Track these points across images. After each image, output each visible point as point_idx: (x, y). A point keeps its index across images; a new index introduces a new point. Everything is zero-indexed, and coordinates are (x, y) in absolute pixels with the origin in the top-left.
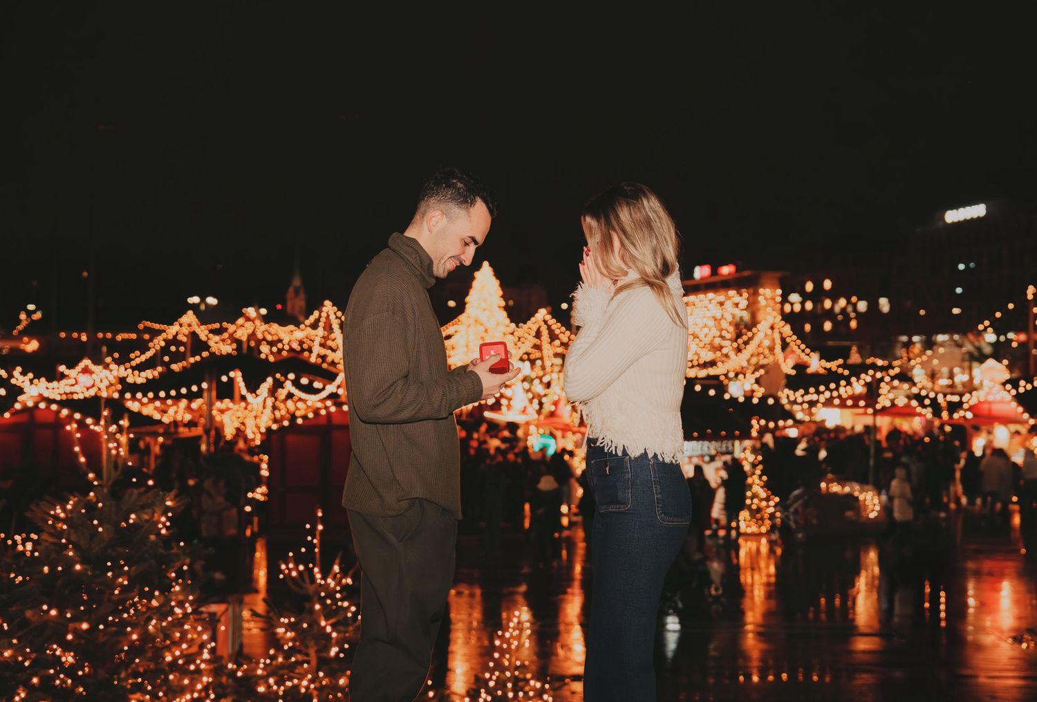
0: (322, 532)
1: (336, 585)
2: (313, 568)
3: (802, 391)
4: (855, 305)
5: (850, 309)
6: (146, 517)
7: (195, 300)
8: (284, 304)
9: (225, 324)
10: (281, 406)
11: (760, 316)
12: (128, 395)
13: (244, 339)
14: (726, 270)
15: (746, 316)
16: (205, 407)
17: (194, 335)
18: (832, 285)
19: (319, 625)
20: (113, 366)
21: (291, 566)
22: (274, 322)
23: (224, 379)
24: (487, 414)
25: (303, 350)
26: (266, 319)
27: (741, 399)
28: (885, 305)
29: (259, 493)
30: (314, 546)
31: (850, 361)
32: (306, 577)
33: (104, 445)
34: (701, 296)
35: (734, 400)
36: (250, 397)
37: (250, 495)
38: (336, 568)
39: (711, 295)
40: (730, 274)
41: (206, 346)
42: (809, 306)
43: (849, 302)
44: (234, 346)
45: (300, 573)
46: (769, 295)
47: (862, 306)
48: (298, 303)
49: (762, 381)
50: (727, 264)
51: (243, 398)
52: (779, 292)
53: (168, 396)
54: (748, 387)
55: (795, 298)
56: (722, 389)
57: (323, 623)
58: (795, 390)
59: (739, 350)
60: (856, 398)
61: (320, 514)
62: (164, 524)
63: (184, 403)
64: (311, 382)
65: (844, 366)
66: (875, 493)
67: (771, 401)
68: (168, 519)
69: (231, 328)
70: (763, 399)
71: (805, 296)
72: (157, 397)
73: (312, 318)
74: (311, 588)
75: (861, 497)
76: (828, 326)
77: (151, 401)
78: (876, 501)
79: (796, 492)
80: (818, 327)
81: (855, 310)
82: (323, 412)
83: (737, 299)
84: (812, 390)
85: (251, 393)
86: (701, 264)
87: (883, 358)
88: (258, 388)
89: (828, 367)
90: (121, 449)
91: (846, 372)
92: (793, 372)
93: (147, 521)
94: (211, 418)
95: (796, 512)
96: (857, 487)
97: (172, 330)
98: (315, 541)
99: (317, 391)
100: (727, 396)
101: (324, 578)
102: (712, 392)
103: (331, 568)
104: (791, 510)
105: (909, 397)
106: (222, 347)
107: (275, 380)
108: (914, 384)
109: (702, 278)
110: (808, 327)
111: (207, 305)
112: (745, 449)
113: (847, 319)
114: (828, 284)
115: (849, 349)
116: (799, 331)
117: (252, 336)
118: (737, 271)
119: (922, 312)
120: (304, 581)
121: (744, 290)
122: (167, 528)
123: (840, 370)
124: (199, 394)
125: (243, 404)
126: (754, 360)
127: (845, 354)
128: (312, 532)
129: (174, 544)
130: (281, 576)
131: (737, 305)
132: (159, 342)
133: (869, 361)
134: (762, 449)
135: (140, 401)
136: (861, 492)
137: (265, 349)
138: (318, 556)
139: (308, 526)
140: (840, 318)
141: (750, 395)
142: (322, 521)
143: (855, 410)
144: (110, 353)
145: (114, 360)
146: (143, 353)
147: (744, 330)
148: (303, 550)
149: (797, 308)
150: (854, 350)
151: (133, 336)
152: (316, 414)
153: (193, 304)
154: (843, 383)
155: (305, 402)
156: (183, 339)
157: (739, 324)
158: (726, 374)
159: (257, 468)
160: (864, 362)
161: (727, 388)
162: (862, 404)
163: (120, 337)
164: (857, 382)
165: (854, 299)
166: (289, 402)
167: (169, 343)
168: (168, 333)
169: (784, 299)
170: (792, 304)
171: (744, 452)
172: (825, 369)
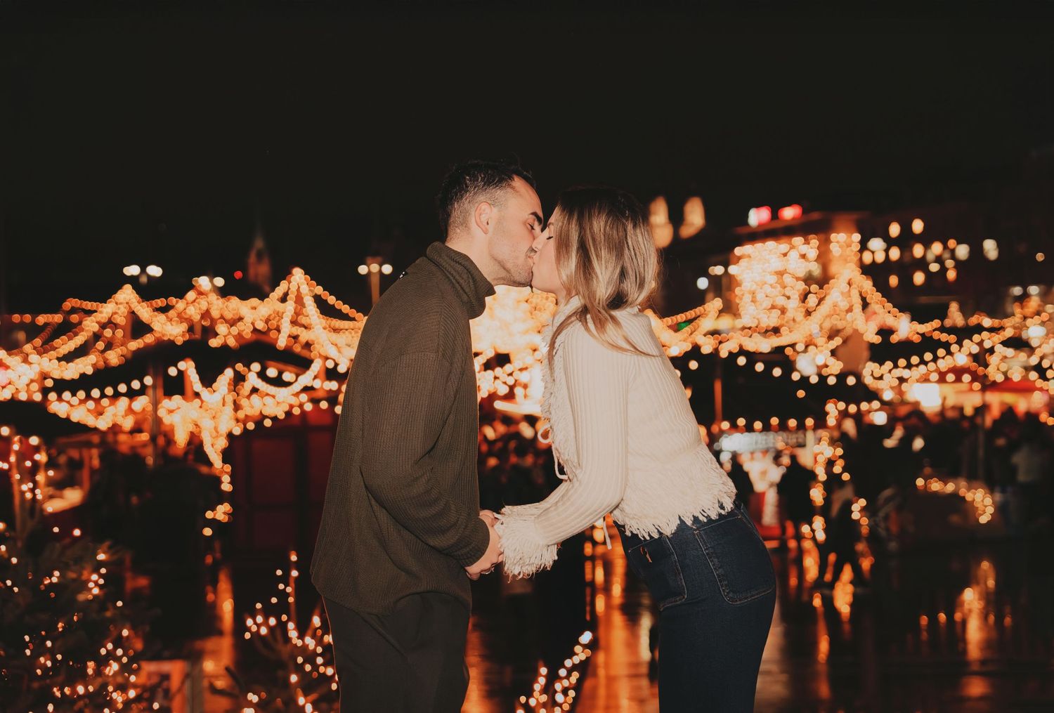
0: (297, 579)
1: (316, 646)
2: (286, 623)
3: (889, 365)
4: (953, 251)
5: (947, 255)
6: (72, 575)
7: (133, 270)
8: (245, 270)
9: (173, 300)
10: (244, 402)
11: (834, 269)
12: (52, 396)
13: (197, 317)
14: (789, 213)
15: (816, 269)
16: (150, 408)
17: (134, 317)
18: (924, 227)
19: (296, 702)
20: (34, 357)
21: (260, 619)
22: (233, 295)
23: (172, 371)
24: (499, 405)
25: (269, 330)
26: (223, 292)
27: (814, 380)
28: (990, 248)
29: (221, 512)
30: (288, 595)
31: (948, 323)
32: (278, 633)
33: (16, 487)
34: (759, 245)
35: (805, 380)
36: (205, 393)
37: (209, 515)
38: (316, 621)
39: (771, 244)
40: (794, 219)
41: (147, 329)
42: (895, 254)
43: (945, 247)
44: (184, 327)
45: (271, 629)
46: (844, 242)
47: (963, 251)
48: (261, 270)
49: (840, 353)
50: (789, 205)
51: (197, 395)
52: (857, 237)
53: (103, 395)
54: (820, 362)
55: (877, 244)
56: (789, 366)
57: (301, 701)
58: (881, 364)
59: (808, 313)
60: (958, 372)
61: (294, 558)
62: (96, 583)
63: (124, 401)
64: (280, 373)
65: (942, 329)
66: (987, 491)
67: (851, 381)
68: (101, 576)
69: (180, 305)
70: (841, 377)
71: (890, 242)
72: (89, 397)
73: (279, 291)
74: (285, 650)
75: (969, 496)
76: (919, 278)
77: (82, 402)
78: (988, 501)
79: (887, 493)
80: (906, 279)
81: (953, 257)
82: (296, 411)
83: (804, 249)
84: (902, 362)
85: (207, 388)
86: (758, 205)
87: (991, 315)
88: (215, 381)
89: (921, 332)
90: (38, 491)
91: (944, 337)
92: (877, 340)
93: (74, 580)
94: (158, 421)
95: (887, 518)
96: (963, 483)
97: (106, 310)
98: (289, 590)
99: (288, 384)
100: (796, 376)
101: (301, 637)
102: (777, 372)
103: (310, 620)
104: (881, 514)
105: (1027, 369)
106: (169, 329)
107: (237, 373)
108: (1032, 350)
109: (760, 225)
110: (894, 281)
111: (149, 277)
112: (820, 440)
113: (944, 269)
114: (918, 226)
115: (947, 307)
116: (881, 286)
117: (206, 314)
118: (805, 212)
119: (1040, 257)
120: (275, 639)
121: (811, 236)
122: (101, 587)
123: (936, 335)
124: (143, 391)
125: (197, 401)
126: (827, 325)
127: (942, 313)
128: (285, 579)
129: (110, 605)
130: (248, 636)
131: (803, 256)
132: (91, 325)
133: (974, 320)
134: (841, 439)
135: (68, 402)
136: (969, 490)
137: (222, 329)
138: (293, 608)
139: (279, 572)
140: (934, 267)
141: (825, 372)
142: (297, 565)
143: (958, 386)
144: (29, 340)
145: (35, 348)
146: (70, 339)
147: (814, 288)
148: (274, 600)
149: (880, 258)
150: (954, 307)
151: (58, 318)
152: (289, 414)
153: (132, 277)
154: (941, 352)
155: (274, 397)
156: (120, 320)
157: (809, 279)
158: (793, 346)
159: (218, 481)
160: (967, 324)
161: (795, 364)
162: (966, 378)
163: (41, 319)
164: (960, 351)
165: (952, 243)
166: (255, 397)
167: (103, 326)
168: (101, 312)
169: (864, 246)
170: (873, 252)
171: (819, 444)
172: (918, 333)
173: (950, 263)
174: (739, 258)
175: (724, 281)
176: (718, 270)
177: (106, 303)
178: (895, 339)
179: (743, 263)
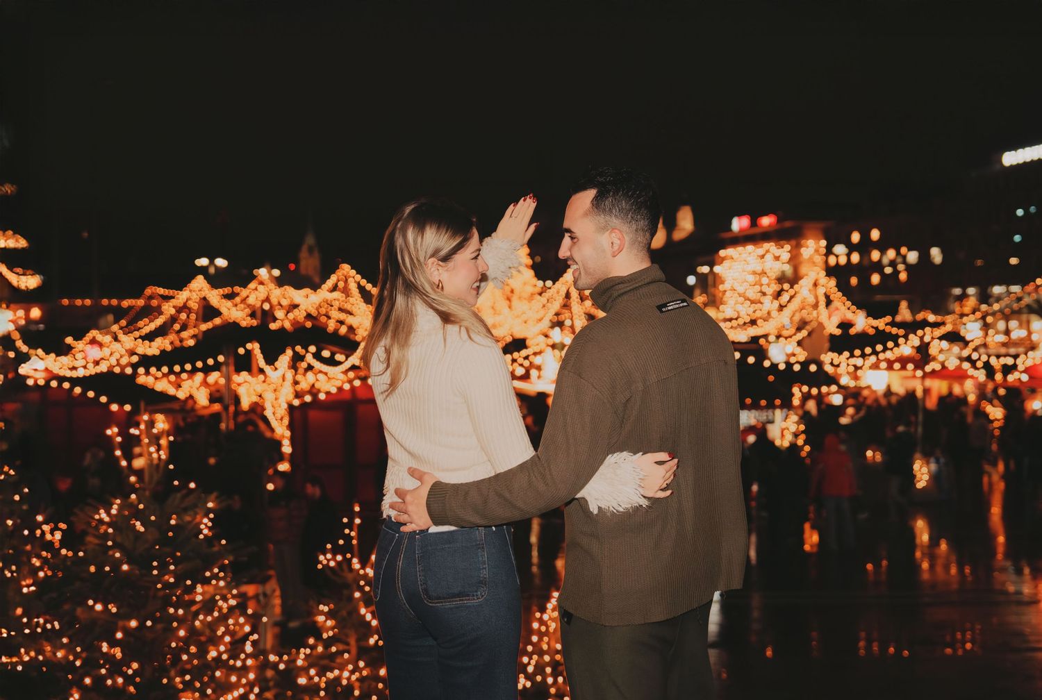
0: (359, 525)
2: (350, 560)
3: (846, 354)
4: (904, 257)
5: (899, 260)
6: (188, 518)
7: (203, 262)
8: (297, 262)
9: (237, 289)
10: (301, 377)
11: (804, 270)
12: (141, 370)
13: (258, 303)
14: (766, 221)
15: (788, 269)
16: (223, 381)
17: (204, 301)
18: (880, 235)
19: (358, 611)
20: (121, 336)
21: (329, 556)
22: (288, 284)
23: (241, 351)
25: (321, 315)
26: (280, 282)
27: (782, 367)
28: (936, 254)
30: (352, 538)
31: (898, 318)
32: (345, 567)
33: (145, 449)
34: (740, 249)
35: (774, 366)
36: (268, 369)
39: (750, 248)
40: (770, 226)
41: (217, 313)
42: (855, 258)
43: (898, 253)
44: (247, 311)
46: (812, 246)
47: (913, 257)
48: (312, 262)
49: (806, 343)
50: (766, 215)
51: (262, 371)
52: (823, 243)
53: (183, 370)
54: (789, 351)
55: (840, 249)
56: (762, 354)
57: (363, 611)
58: (840, 353)
59: (781, 308)
60: (904, 361)
61: (357, 509)
62: (206, 525)
63: (199, 377)
65: (893, 324)
66: (925, 462)
67: (813, 368)
69: (244, 292)
70: (805, 365)
71: (851, 248)
72: (171, 371)
73: (330, 283)
74: (349, 576)
76: (875, 279)
77: (164, 375)
78: (925, 469)
80: (865, 280)
81: (904, 262)
82: (347, 387)
83: (778, 251)
84: (857, 352)
85: (270, 365)
86: (740, 214)
87: (935, 312)
88: (277, 360)
89: (875, 326)
90: (161, 453)
91: (894, 331)
92: (838, 332)
93: (190, 522)
97: (182, 296)
98: (353, 534)
99: (339, 363)
100: (767, 364)
101: (363, 568)
102: (751, 360)
103: (369, 557)
105: (962, 359)
106: (235, 313)
107: (295, 353)
108: (966, 343)
109: (741, 230)
110: (854, 281)
111: (217, 268)
112: (787, 417)
113: (896, 272)
114: (875, 234)
115: (898, 305)
116: (843, 287)
117: (266, 300)
118: (779, 221)
119: (979, 262)
120: (342, 571)
121: (785, 242)
123: (888, 329)
124: (217, 367)
125: (261, 377)
126: (796, 318)
127: (894, 311)
128: (350, 525)
131: (777, 258)
132: (169, 309)
133: (920, 316)
134: (805, 417)
135: (153, 375)
137: (279, 314)
138: (356, 549)
139: (345, 520)
140: (888, 270)
141: (793, 360)
142: (359, 515)
143: (903, 373)
144: (116, 321)
145: (121, 328)
146: (151, 321)
147: (786, 286)
148: (341, 542)
149: (843, 261)
150: (904, 305)
151: (141, 302)
152: (340, 389)
153: (202, 267)
154: (890, 344)
155: (326, 374)
156: (194, 305)
157: (781, 279)
158: (766, 336)
159: (278, 444)
160: (915, 319)
161: (768, 352)
162: (910, 366)
163: (126, 303)
164: (906, 343)
165: (904, 250)
166: (310, 374)
167: (179, 310)
168: (178, 299)
169: (829, 251)
170: (837, 256)
171: (785, 421)
172: (872, 327)
173: (901, 267)
174: (723, 259)
175: (710, 279)
176: (705, 269)
177: (181, 291)
178: (853, 331)
179: (726, 264)
